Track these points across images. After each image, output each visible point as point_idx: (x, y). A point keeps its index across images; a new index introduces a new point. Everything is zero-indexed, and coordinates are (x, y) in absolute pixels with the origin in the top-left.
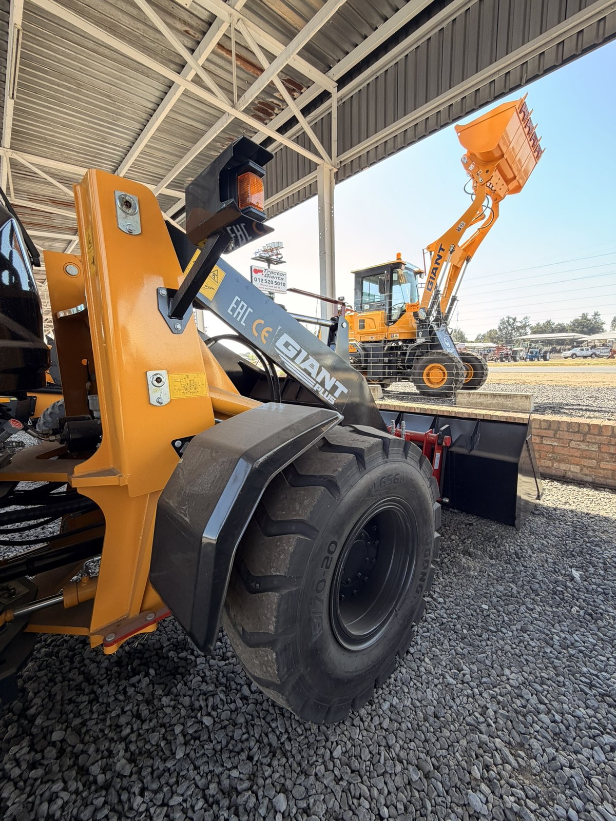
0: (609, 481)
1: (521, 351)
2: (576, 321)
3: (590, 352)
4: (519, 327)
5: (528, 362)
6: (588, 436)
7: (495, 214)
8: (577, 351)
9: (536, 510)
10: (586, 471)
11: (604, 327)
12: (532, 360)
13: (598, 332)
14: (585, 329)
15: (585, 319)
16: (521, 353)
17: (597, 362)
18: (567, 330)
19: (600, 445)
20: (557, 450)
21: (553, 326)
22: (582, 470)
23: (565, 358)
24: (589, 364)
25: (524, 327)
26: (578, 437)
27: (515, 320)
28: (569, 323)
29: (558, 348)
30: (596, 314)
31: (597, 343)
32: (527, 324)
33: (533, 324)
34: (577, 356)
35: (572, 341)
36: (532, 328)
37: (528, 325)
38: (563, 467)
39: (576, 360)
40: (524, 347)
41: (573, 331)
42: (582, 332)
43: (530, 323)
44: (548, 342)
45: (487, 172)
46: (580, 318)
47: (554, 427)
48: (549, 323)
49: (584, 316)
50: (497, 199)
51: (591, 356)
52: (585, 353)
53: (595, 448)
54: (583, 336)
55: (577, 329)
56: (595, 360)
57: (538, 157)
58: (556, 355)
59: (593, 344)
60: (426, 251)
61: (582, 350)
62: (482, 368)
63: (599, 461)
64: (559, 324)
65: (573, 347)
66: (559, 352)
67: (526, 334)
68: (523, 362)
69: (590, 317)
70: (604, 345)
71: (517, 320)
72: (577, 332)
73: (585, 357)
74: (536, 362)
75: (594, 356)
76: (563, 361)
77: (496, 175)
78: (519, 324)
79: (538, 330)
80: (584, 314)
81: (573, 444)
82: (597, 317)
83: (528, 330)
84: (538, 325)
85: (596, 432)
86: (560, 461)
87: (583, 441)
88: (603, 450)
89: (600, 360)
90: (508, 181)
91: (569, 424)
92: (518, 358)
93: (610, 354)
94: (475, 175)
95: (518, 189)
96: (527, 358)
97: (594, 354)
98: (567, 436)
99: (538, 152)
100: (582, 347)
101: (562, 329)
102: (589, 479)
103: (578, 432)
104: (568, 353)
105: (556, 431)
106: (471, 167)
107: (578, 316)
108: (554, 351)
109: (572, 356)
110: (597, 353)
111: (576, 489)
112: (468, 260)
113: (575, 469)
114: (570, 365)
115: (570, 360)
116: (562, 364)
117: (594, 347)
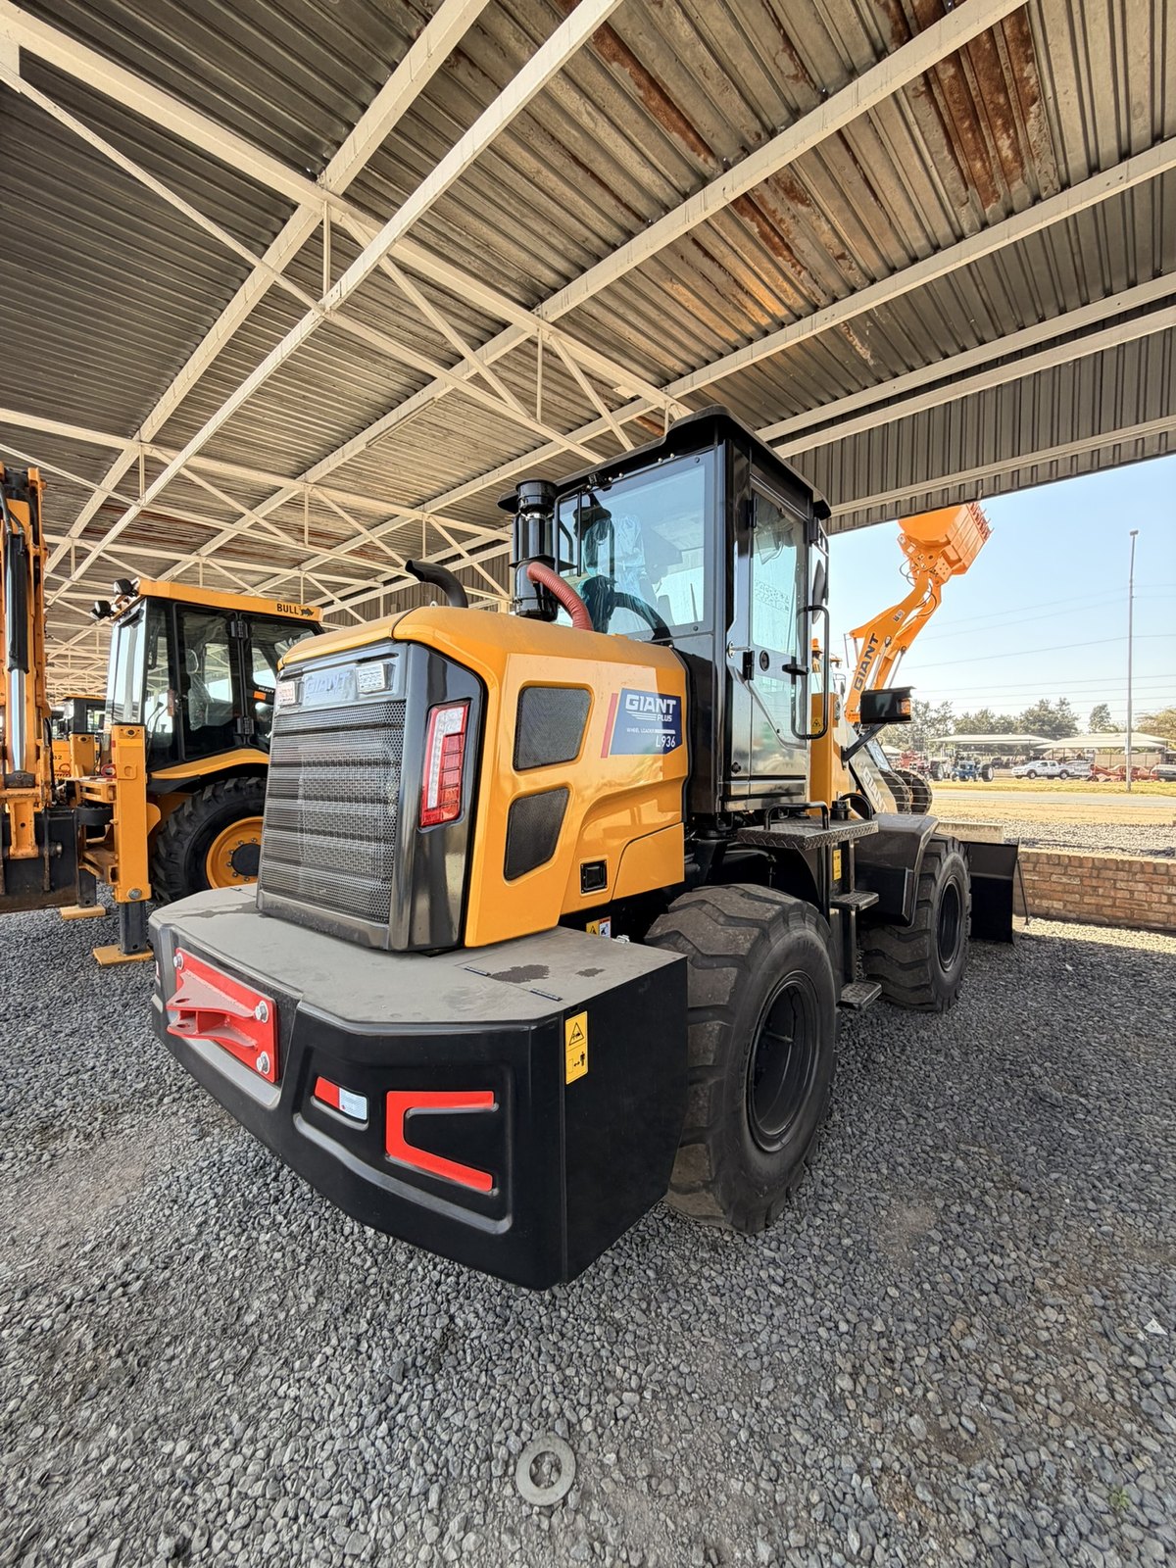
0: (1093, 916)
1: (944, 763)
2: (1031, 712)
3: (1057, 770)
4: (935, 719)
5: (959, 783)
6: (1069, 869)
7: (936, 599)
8: (1036, 765)
9: (1025, 937)
10: (1070, 907)
11: (1078, 724)
12: (963, 779)
13: (1068, 735)
14: (1046, 728)
15: (1046, 710)
16: (945, 766)
17: (1070, 786)
18: (1016, 729)
19: (1082, 878)
20: (1037, 885)
21: (992, 721)
22: (1065, 906)
23: (1018, 777)
24: (1058, 790)
25: (943, 720)
26: (1059, 870)
27: (926, 706)
28: (1018, 715)
29: (1005, 759)
30: (1063, 703)
31: (1069, 754)
32: (948, 715)
33: (958, 714)
34: (1036, 776)
35: (1026, 748)
36: (956, 723)
37: (950, 717)
38: (1045, 903)
39: (1036, 783)
40: (946, 755)
41: (1027, 730)
42: (1041, 733)
43: (952, 714)
44: (987, 749)
45: (931, 557)
46: (1036, 709)
47: (1034, 859)
48: (984, 713)
49: (1043, 705)
50: (939, 582)
51: (1060, 776)
52: (1049, 770)
53: (1077, 881)
54: (1045, 740)
55: (1032, 727)
56: (1068, 783)
57: (986, 538)
58: (1002, 771)
59: (1061, 755)
60: (848, 636)
61: (1046, 764)
62: (925, 791)
63: (1082, 896)
64: (1002, 718)
65: (1030, 759)
66: (1006, 766)
67: (947, 734)
68: (949, 783)
69: (1052, 707)
70: (1079, 757)
71: (932, 707)
72: (1033, 733)
73: (1050, 777)
74: (970, 782)
75: (1064, 775)
76: (1015, 783)
77: (941, 560)
78: (934, 715)
79: (967, 726)
80: (1042, 702)
81: (1054, 878)
82: (1064, 707)
83: (950, 725)
84: (966, 716)
85: (1076, 864)
86: (1041, 897)
87: (1064, 874)
88: (1085, 883)
89: (1076, 783)
90: (951, 563)
91: (1049, 857)
92: (940, 776)
93: (1090, 774)
94: (916, 559)
95: (963, 570)
96: (955, 775)
97: (1065, 771)
98: (1047, 869)
99: (985, 533)
100: (1043, 759)
101: (1008, 727)
102: (1074, 915)
103: (1058, 864)
104: (1023, 770)
105: (1035, 864)
106: (911, 550)
107: (1033, 703)
108: (997, 764)
109: (1028, 775)
110: (1070, 771)
111: (1061, 924)
112: (903, 651)
113: (1058, 905)
114: (1028, 790)
115: (1026, 782)
116: (1014, 789)
117: (1063, 760)
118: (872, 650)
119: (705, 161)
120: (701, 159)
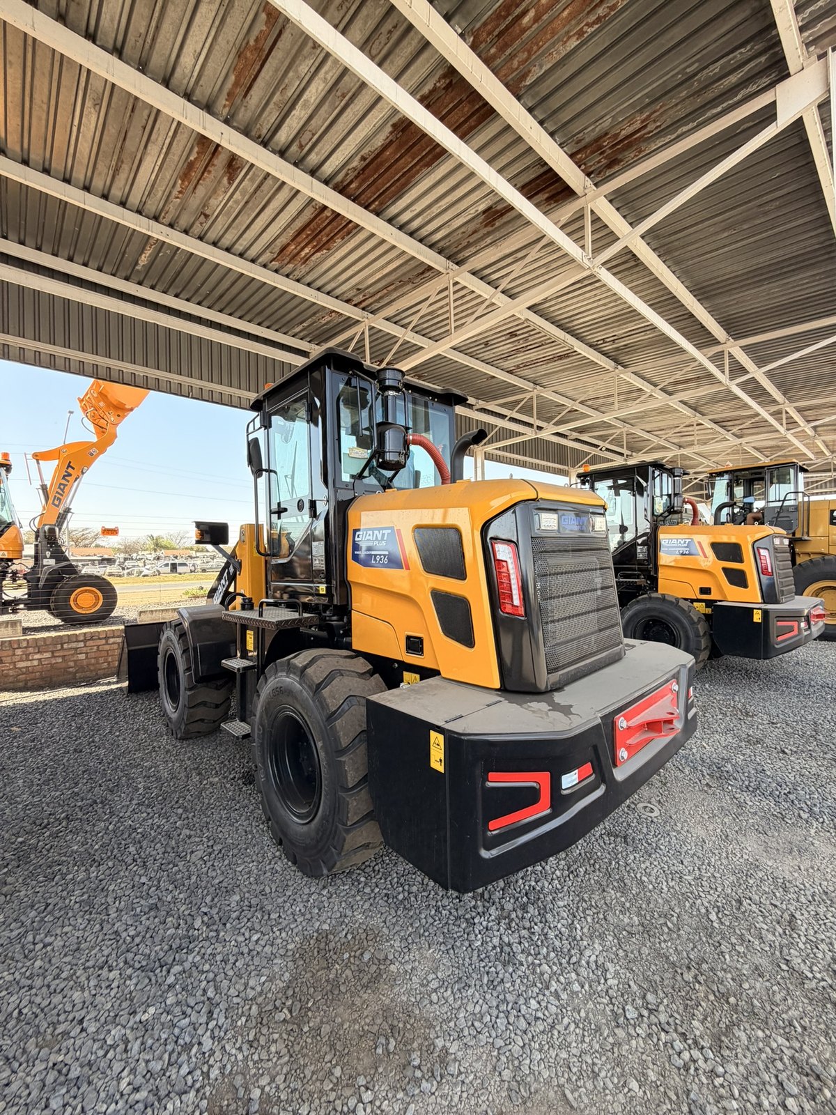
118: (70, 475)
119: (225, 106)
120: (224, 102)
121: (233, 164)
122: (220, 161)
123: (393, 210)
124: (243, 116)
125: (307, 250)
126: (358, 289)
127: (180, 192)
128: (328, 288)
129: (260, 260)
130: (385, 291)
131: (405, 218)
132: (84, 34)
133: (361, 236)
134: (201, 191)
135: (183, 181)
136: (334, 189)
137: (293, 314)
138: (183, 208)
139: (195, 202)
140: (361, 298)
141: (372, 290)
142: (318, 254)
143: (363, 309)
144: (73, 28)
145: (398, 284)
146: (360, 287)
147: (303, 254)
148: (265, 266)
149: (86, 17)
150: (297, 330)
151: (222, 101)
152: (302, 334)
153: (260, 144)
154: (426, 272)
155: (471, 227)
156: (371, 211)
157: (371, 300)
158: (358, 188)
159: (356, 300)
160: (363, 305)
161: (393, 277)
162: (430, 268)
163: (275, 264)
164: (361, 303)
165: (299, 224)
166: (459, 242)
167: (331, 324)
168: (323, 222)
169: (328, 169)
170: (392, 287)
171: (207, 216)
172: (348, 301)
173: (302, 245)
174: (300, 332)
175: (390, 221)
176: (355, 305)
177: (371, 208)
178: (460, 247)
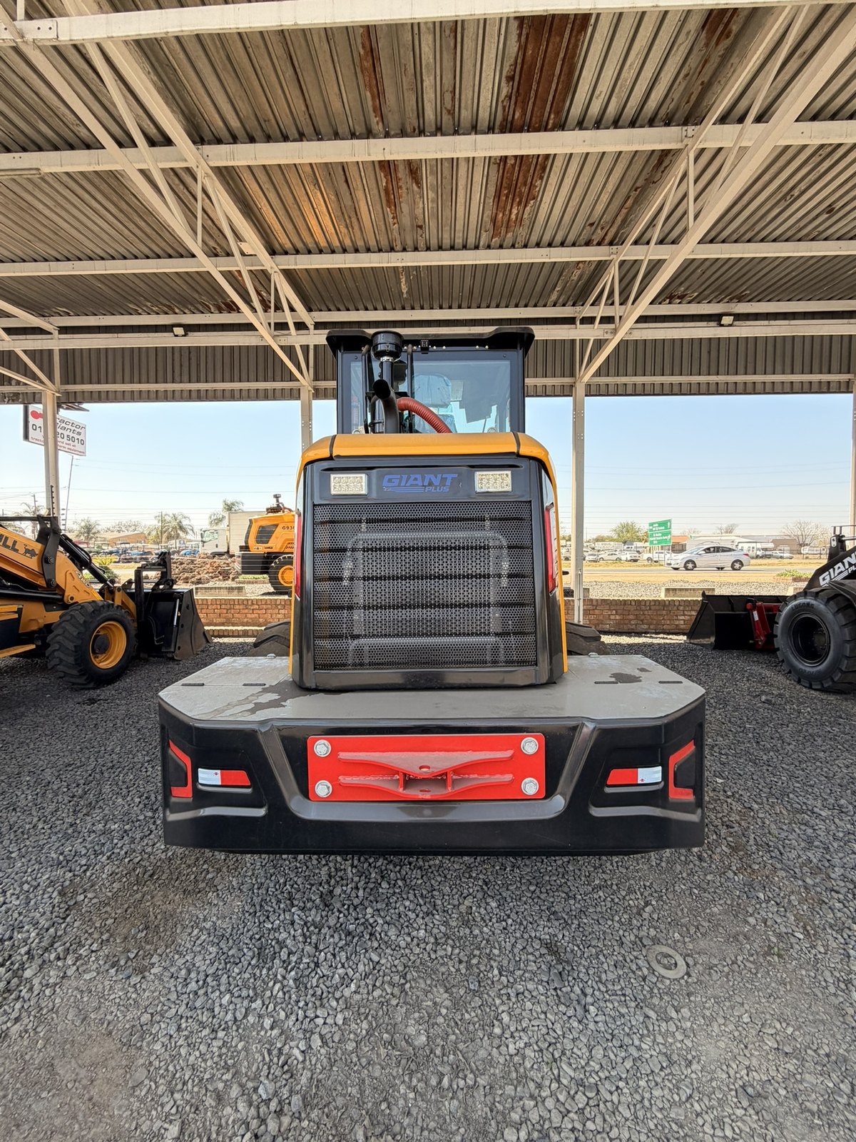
119: (377, 123)
121: (413, 168)
122: (402, 173)
123: (576, 111)
124: (394, 122)
125: (515, 211)
126: (592, 225)
127: (393, 218)
128: (559, 239)
129: (481, 244)
130: (624, 211)
131: (595, 109)
132: (282, 139)
133: (558, 164)
134: (405, 208)
135: (390, 207)
136: (503, 131)
137: (540, 283)
138: (401, 230)
139: (406, 220)
140: (600, 233)
141: (607, 217)
142: (528, 208)
143: (611, 244)
144: (277, 141)
145: (634, 194)
146: (591, 221)
147: (513, 217)
148: (489, 247)
149: (276, 126)
150: (554, 297)
151: (374, 120)
152: (561, 300)
153: (419, 135)
154: (663, 159)
155: (693, 62)
156: (552, 130)
157: (613, 230)
158: (524, 114)
159: (596, 238)
160: (608, 239)
161: (624, 190)
162: (665, 153)
163: (496, 240)
164: (603, 239)
165: (492, 189)
166: (687, 93)
167: (585, 277)
168: (512, 174)
169: (484, 115)
170: (630, 202)
171: (421, 227)
172: (588, 244)
173: (509, 208)
174: (559, 298)
175: (581, 125)
176: (599, 244)
177: (549, 127)
178: (693, 98)
